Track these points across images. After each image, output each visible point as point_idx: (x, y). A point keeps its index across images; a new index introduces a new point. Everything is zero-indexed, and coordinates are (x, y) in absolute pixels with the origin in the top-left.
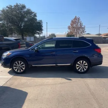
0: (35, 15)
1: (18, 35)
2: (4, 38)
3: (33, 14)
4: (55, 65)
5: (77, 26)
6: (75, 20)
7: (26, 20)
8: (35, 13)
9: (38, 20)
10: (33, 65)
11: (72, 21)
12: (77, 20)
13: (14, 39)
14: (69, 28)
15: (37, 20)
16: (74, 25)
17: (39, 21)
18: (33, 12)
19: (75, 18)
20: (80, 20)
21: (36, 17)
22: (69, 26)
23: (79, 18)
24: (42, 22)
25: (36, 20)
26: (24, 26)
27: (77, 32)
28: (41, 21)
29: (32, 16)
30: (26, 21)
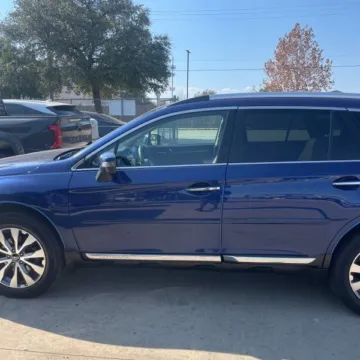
0: (144, 19)
1: (78, 94)
2: (5, 101)
3: (135, 16)
4: (218, 259)
5: (301, 61)
6: (293, 40)
7: (109, 35)
8: (144, 7)
9: (153, 36)
10: (89, 256)
11: (283, 43)
12: (300, 37)
13: (49, 108)
14: (269, 69)
15: (149, 35)
16: (289, 59)
17: (156, 38)
18: (138, 8)
19: (295, 33)
20: (313, 39)
21: (145, 27)
22: (271, 62)
23: (311, 29)
24: (167, 44)
25: (147, 34)
26: (101, 59)
27: (298, 85)
28: (165, 38)
29: (134, 23)
30: (108, 40)
